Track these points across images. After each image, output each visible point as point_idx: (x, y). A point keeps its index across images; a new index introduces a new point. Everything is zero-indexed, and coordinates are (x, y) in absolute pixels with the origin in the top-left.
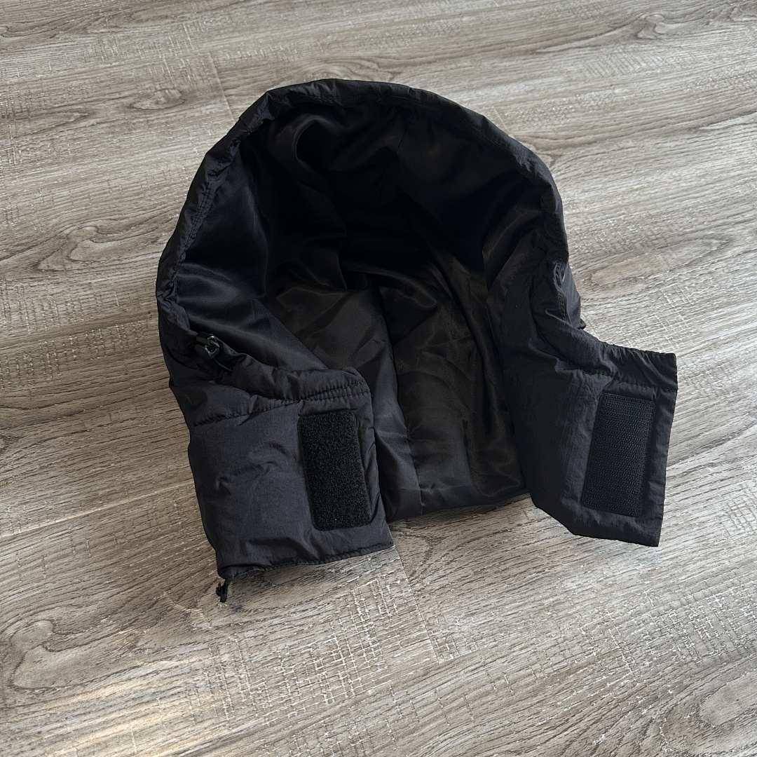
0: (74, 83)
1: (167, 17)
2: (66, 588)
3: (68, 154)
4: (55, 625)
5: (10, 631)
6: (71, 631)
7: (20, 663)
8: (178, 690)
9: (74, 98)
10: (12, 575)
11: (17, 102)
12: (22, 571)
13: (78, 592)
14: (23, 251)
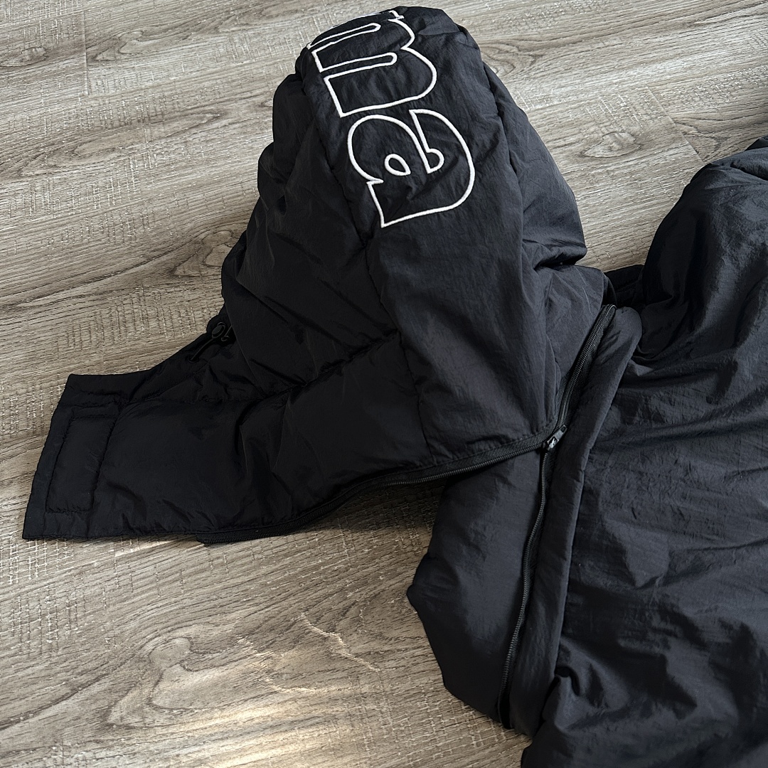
0: (206, 84)
1: (297, 11)
2: (204, 604)
3: (201, 156)
4: (192, 643)
5: (149, 647)
6: (208, 651)
7: (159, 681)
8: (317, 720)
9: (207, 99)
10: (150, 589)
11: (152, 106)
12: (160, 585)
13: (215, 609)
14: (159, 256)
